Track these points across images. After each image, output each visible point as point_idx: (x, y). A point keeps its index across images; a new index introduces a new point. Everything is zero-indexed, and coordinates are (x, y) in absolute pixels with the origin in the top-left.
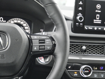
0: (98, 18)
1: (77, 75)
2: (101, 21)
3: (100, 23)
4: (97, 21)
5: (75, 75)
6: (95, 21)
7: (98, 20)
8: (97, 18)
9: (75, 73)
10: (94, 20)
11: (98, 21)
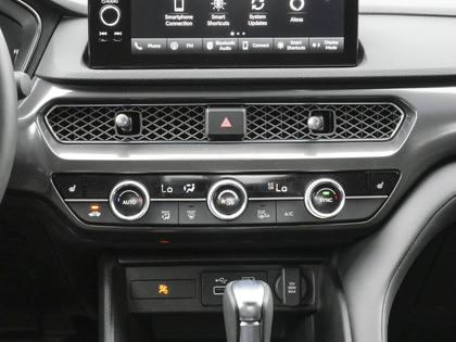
0: (182, 9)
1: (98, 214)
2: (191, 17)
3: (191, 24)
4: (177, 20)
5: (91, 215)
6: (171, 20)
7: (179, 13)
8: (176, 9)
9: (93, 207)
10: (167, 17)
11: (182, 17)
